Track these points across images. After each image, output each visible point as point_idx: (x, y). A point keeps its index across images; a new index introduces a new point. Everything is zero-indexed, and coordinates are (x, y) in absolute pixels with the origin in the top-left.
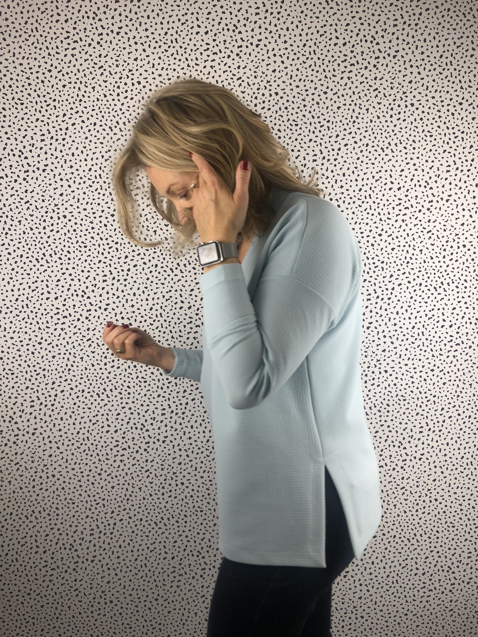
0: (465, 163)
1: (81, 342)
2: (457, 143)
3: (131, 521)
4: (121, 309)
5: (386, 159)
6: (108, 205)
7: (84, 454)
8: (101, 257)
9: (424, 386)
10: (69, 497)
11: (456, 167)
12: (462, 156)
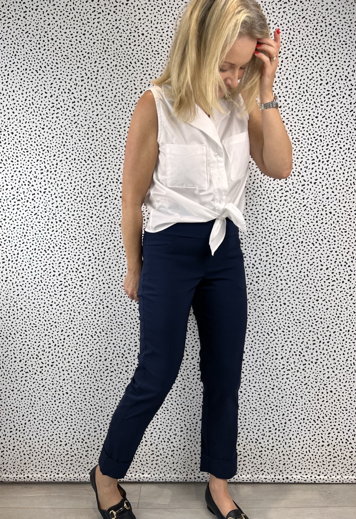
10: (32, 322)
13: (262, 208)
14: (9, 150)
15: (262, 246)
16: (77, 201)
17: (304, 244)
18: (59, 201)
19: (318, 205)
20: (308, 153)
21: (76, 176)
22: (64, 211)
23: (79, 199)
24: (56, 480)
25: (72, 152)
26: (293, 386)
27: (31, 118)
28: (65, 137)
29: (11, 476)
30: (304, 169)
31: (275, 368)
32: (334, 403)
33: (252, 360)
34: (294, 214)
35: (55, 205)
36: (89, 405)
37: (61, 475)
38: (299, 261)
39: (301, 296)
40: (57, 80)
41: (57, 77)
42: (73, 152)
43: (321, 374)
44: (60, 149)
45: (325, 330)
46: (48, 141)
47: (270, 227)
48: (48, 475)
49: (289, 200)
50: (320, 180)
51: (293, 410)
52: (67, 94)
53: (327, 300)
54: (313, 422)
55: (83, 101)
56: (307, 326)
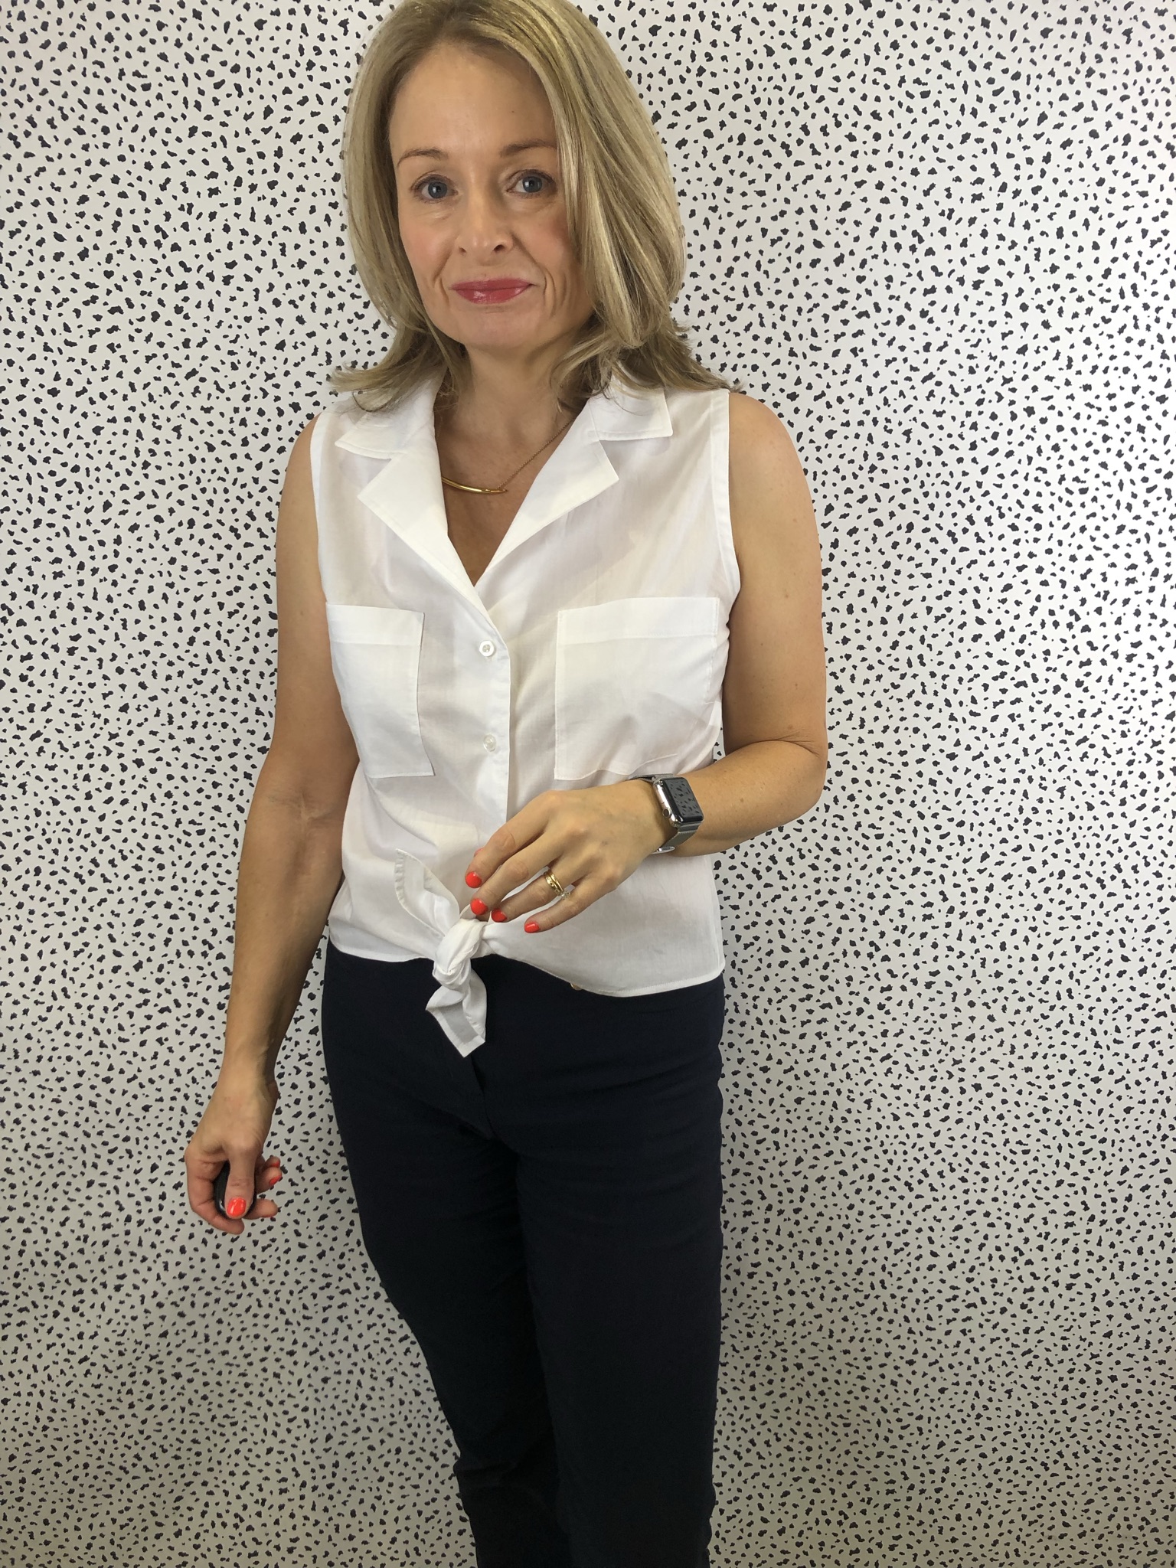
0: (1026, 170)
2: (1001, 111)
4: (112, 647)
5: (799, 174)
6: (39, 363)
8: (39, 511)
9: (931, 798)
11: (997, 183)
12: (1015, 147)
13: (919, 740)
15: (910, 879)
16: (205, 689)
17: (1067, 881)
18: (133, 687)
19: (1132, 740)
20: (1115, 538)
21: (196, 591)
22: (154, 724)
23: (210, 681)
25: (178, 495)
26: (982, 1358)
28: (149, 433)
30: (1094, 603)
31: (923, 1297)
32: (1118, 1414)
33: (844, 1266)
34: (1041, 771)
35: (115, 702)
36: (260, 1402)
38: (1043, 940)
39: (1037, 1064)
40: (104, 184)
41: (107, 173)
42: (185, 495)
43: (1085, 1322)
44: (129, 481)
45: (1113, 1180)
46: (79, 446)
47: (944, 816)
49: (1025, 719)
50: (1149, 646)
51: (976, 1432)
52: (151, 250)
53: (1130, 1080)
54: (1038, 1469)
55: (218, 283)
56: (1051, 1165)
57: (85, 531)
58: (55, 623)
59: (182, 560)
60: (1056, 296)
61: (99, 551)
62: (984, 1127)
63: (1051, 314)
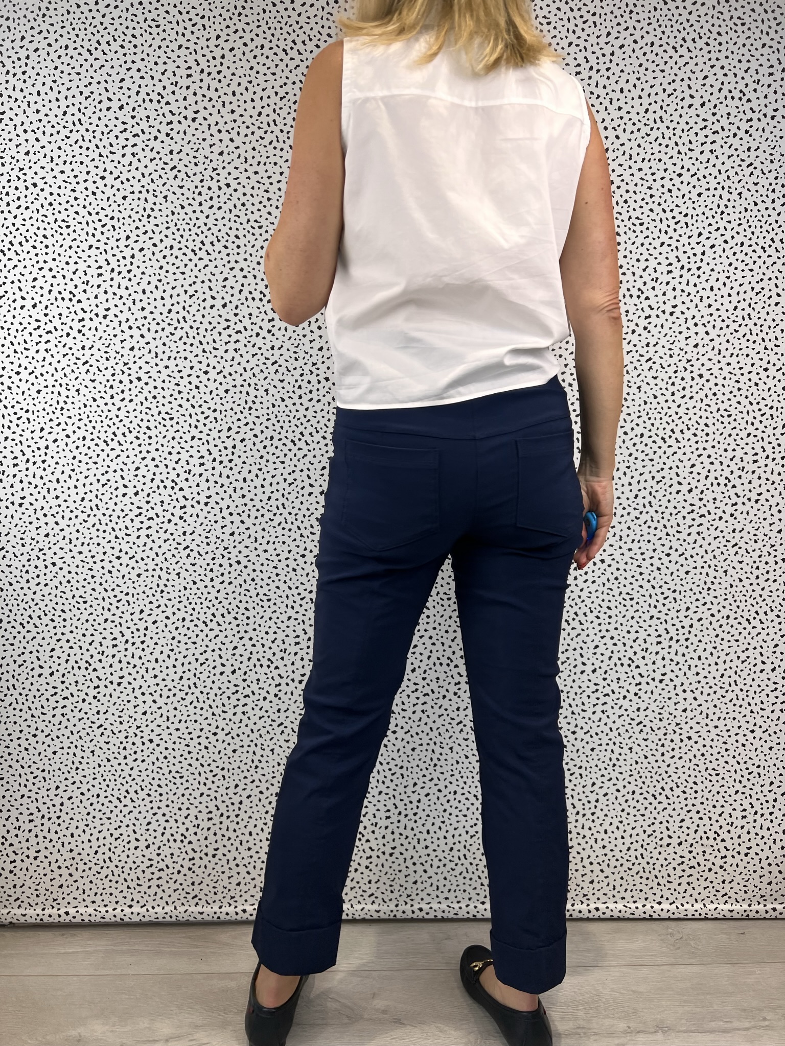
0: (602, 59)
1: (74, 367)
2: (588, 31)
3: (169, 622)
4: (127, 314)
6: (96, 163)
7: (93, 530)
8: (92, 241)
10: (77, 594)
11: (588, 66)
12: (596, 48)
14: (28, 223)
16: (176, 338)
17: (645, 439)
18: (137, 337)
19: (675, 359)
20: (659, 249)
21: (173, 284)
22: (148, 357)
23: (179, 333)
24: (126, 919)
25: (165, 232)
26: (614, 727)
27: (76, 153)
28: (151, 199)
29: (30, 912)
30: (650, 284)
31: (579, 691)
32: (694, 761)
35: (127, 345)
36: (197, 764)
37: (136, 909)
38: (635, 474)
39: (635, 546)
40: (133, 72)
41: (134, 67)
42: (169, 232)
43: (671, 703)
44: (140, 225)
45: (682, 614)
46: (114, 206)
48: (110, 909)
50: (681, 307)
51: (614, 775)
52: (155, 105)
53: (687, 555)
54: (651, 799)
55: (189, 121)
56: (646, 608)
57: (116, 251)
58: (97, 301)
59: (166, 267)
60: (622, 122)
61: (122, 262)
62: (608, 585)
63: (620, 131)
